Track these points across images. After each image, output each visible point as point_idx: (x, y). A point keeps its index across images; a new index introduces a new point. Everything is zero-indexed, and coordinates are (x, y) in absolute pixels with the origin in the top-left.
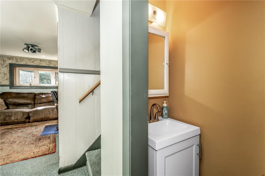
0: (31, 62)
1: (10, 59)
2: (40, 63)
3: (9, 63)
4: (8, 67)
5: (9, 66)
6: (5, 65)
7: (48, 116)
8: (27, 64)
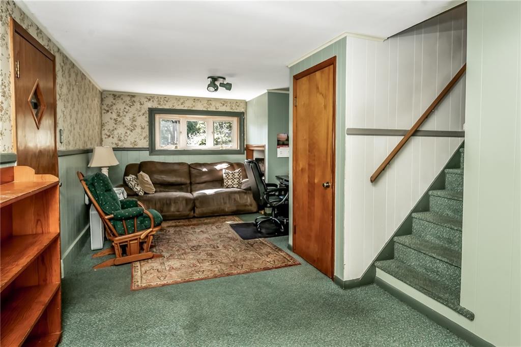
0: (180, 103)
1: (150, 100)
2: (194, 104)
3: (149, 108)
4: (147, 115)
5: (148, 112)
6: (143, 111)
7: (222, 207)
8: (174, 108)
